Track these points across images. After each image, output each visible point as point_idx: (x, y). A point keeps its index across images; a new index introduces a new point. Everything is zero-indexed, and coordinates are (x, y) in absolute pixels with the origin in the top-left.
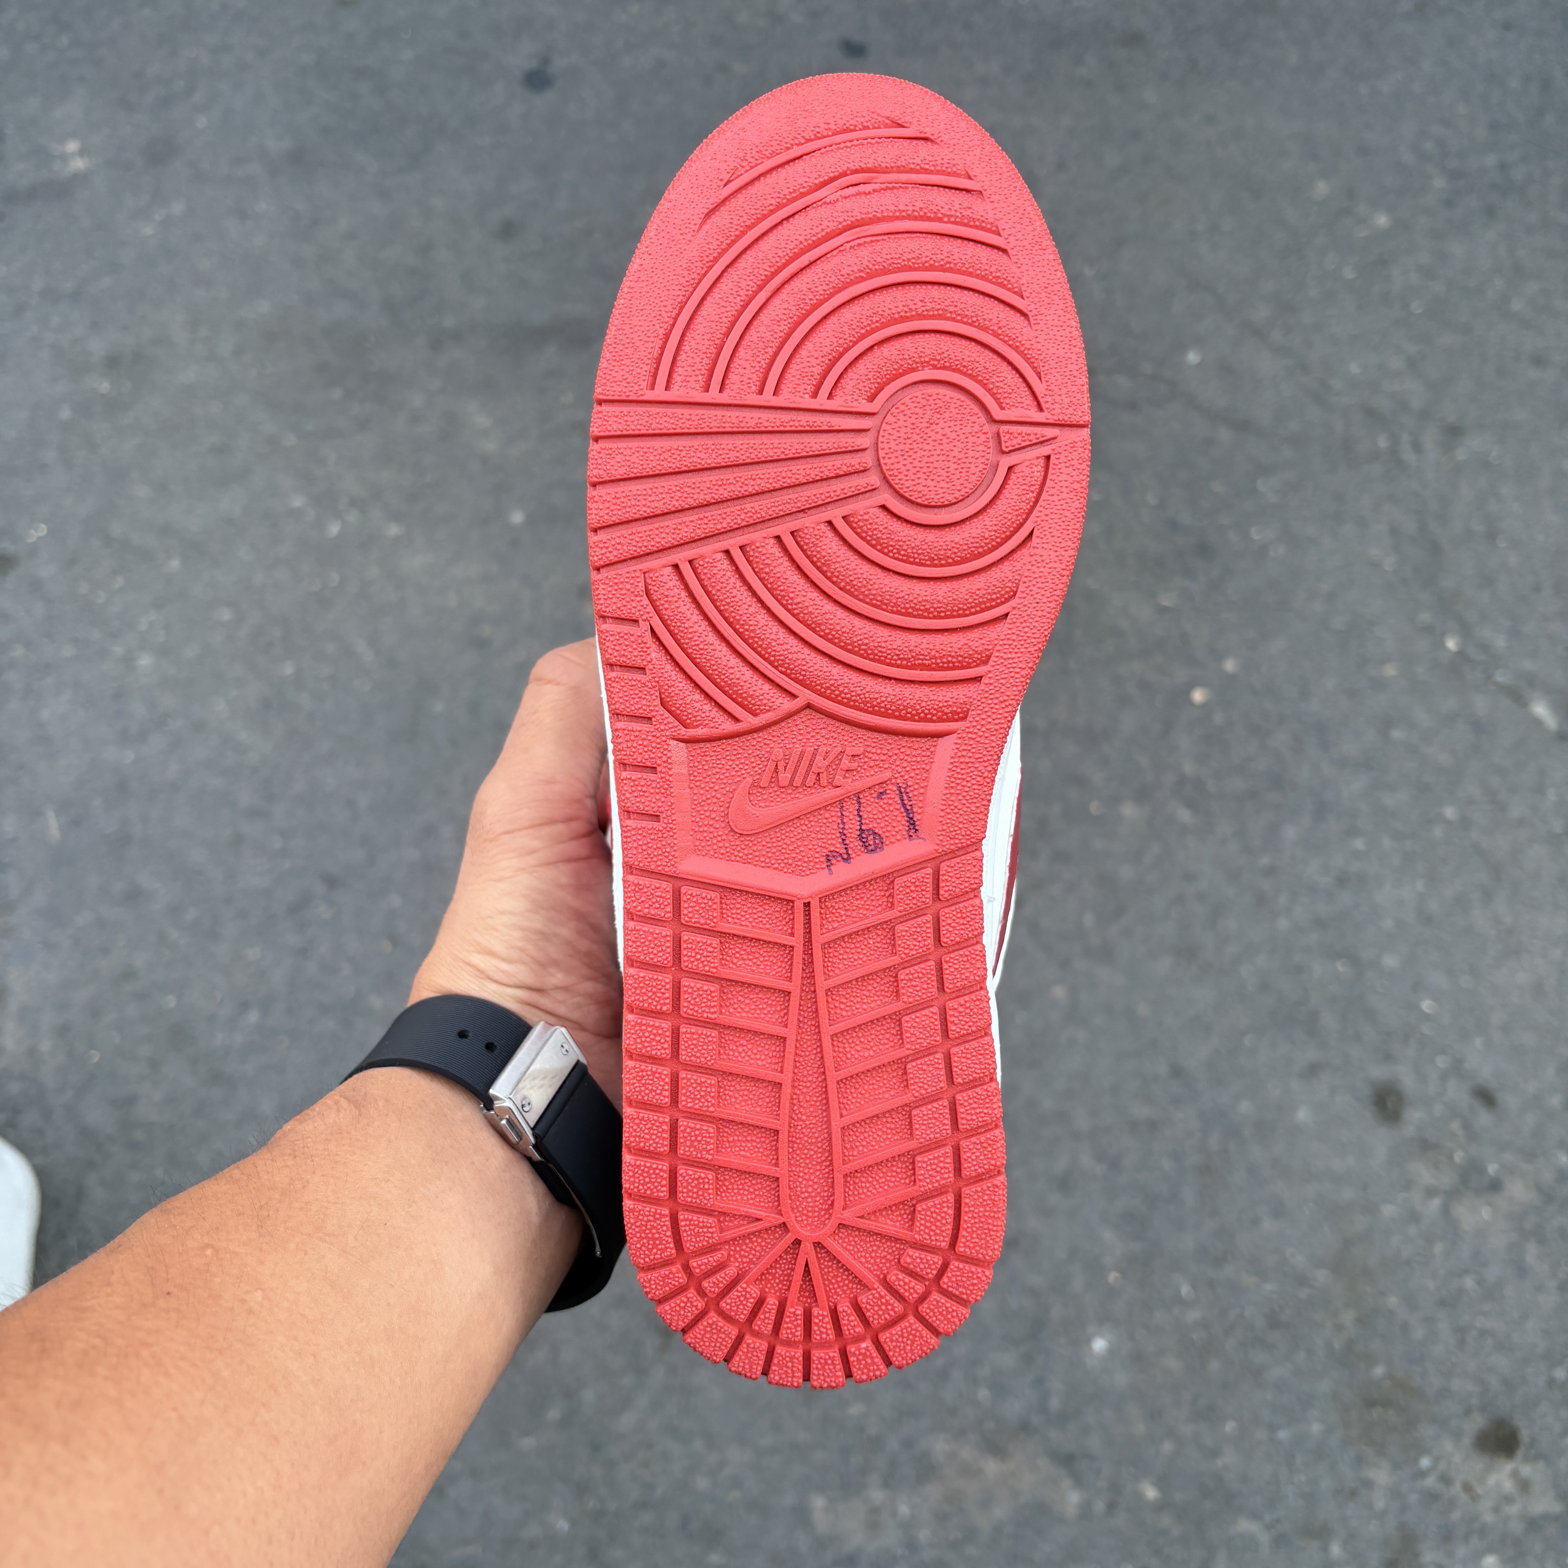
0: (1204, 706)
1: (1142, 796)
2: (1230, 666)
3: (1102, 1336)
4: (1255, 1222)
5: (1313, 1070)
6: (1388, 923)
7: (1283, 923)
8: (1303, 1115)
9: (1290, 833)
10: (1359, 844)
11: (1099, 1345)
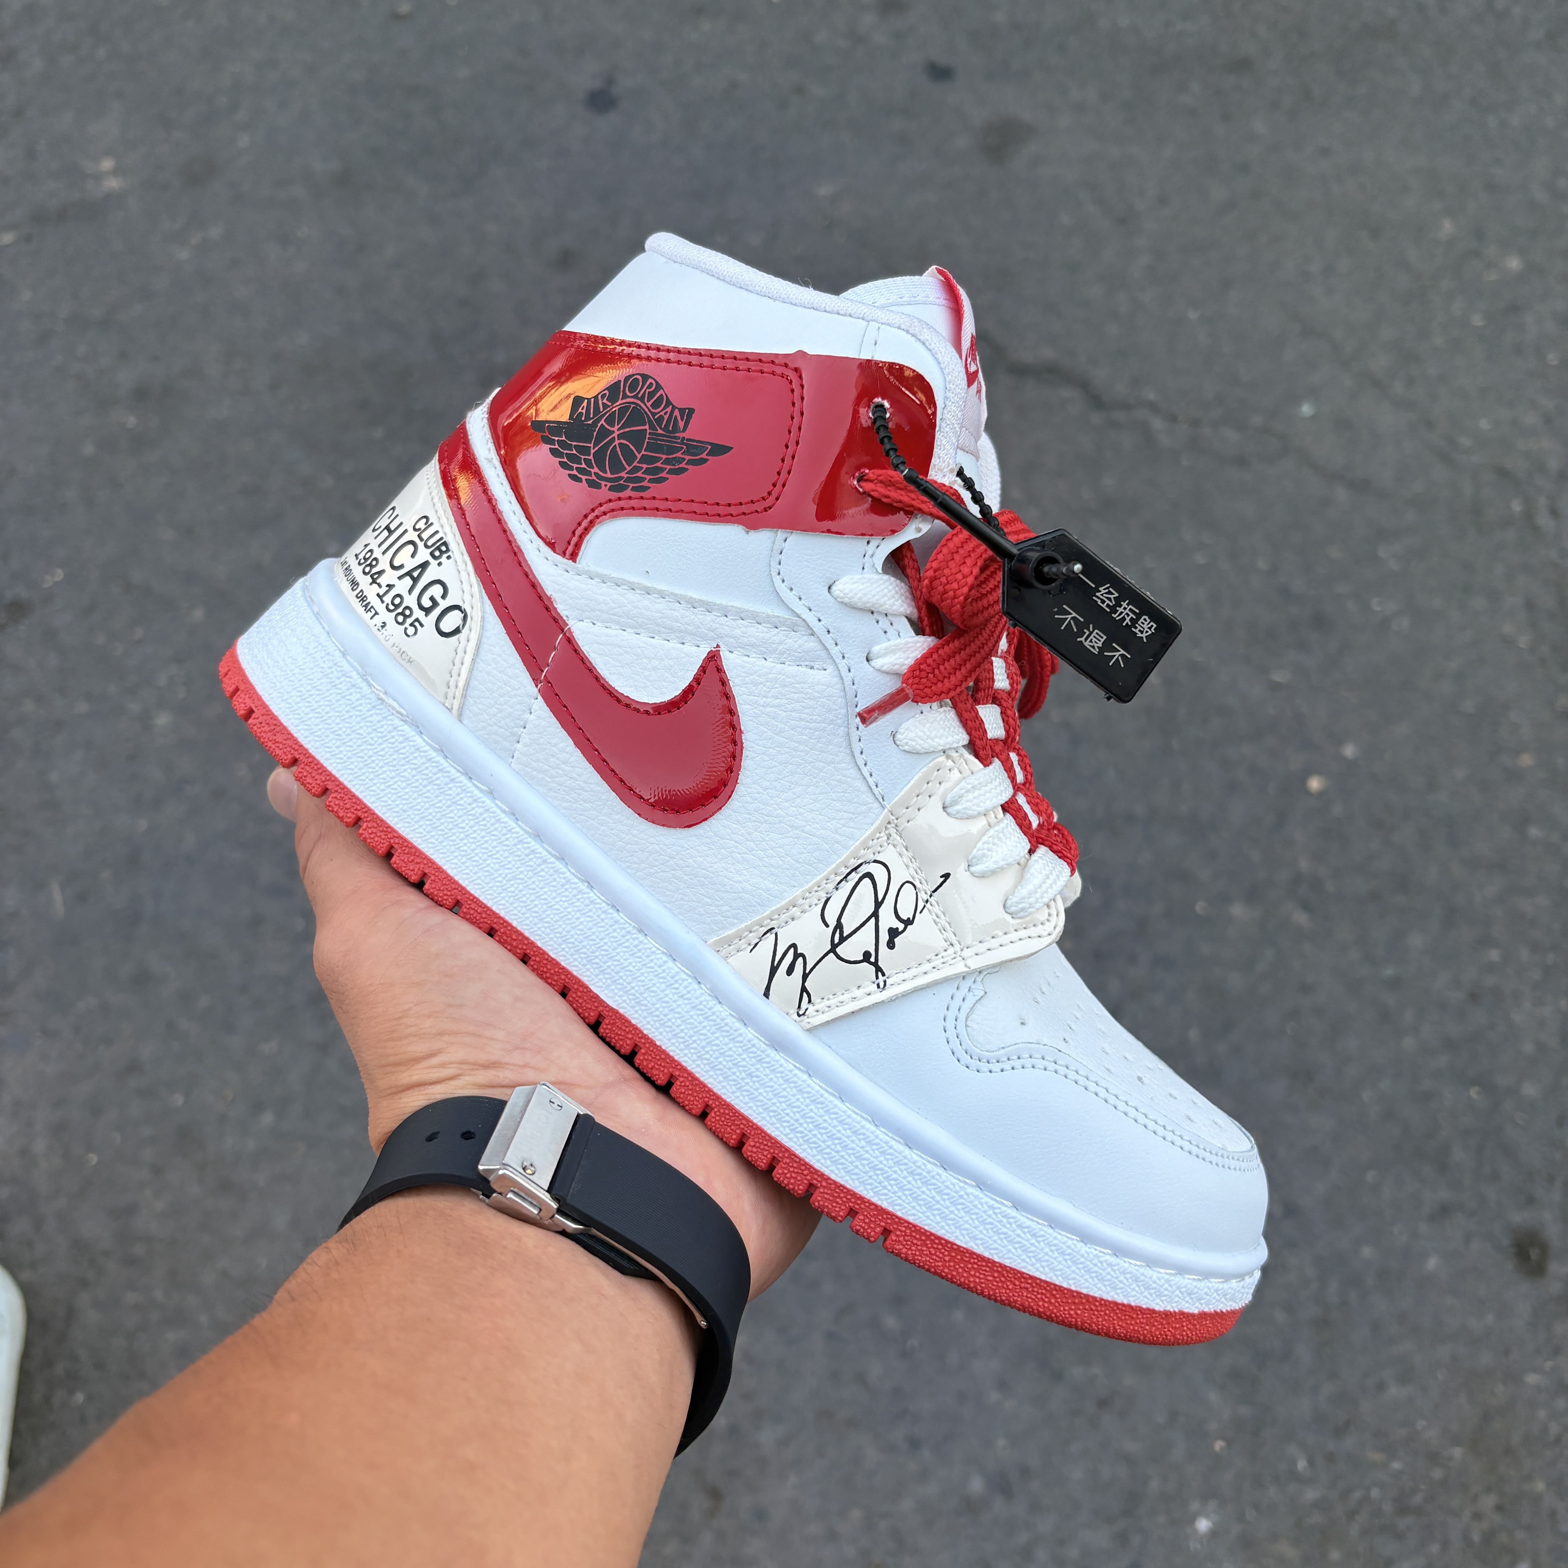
0: (1321, 794)
1: (1252, 896)
2: (1349, 751)
3: (1207, 1517)
4: (1381, 1387)
5: (1444, 1211)
6: (1528, 1048)
7: (1409, 1043)
8: (1432, 1263)
9: (1416, 940)
10: (1494, 955)
11: (1203, 1525)
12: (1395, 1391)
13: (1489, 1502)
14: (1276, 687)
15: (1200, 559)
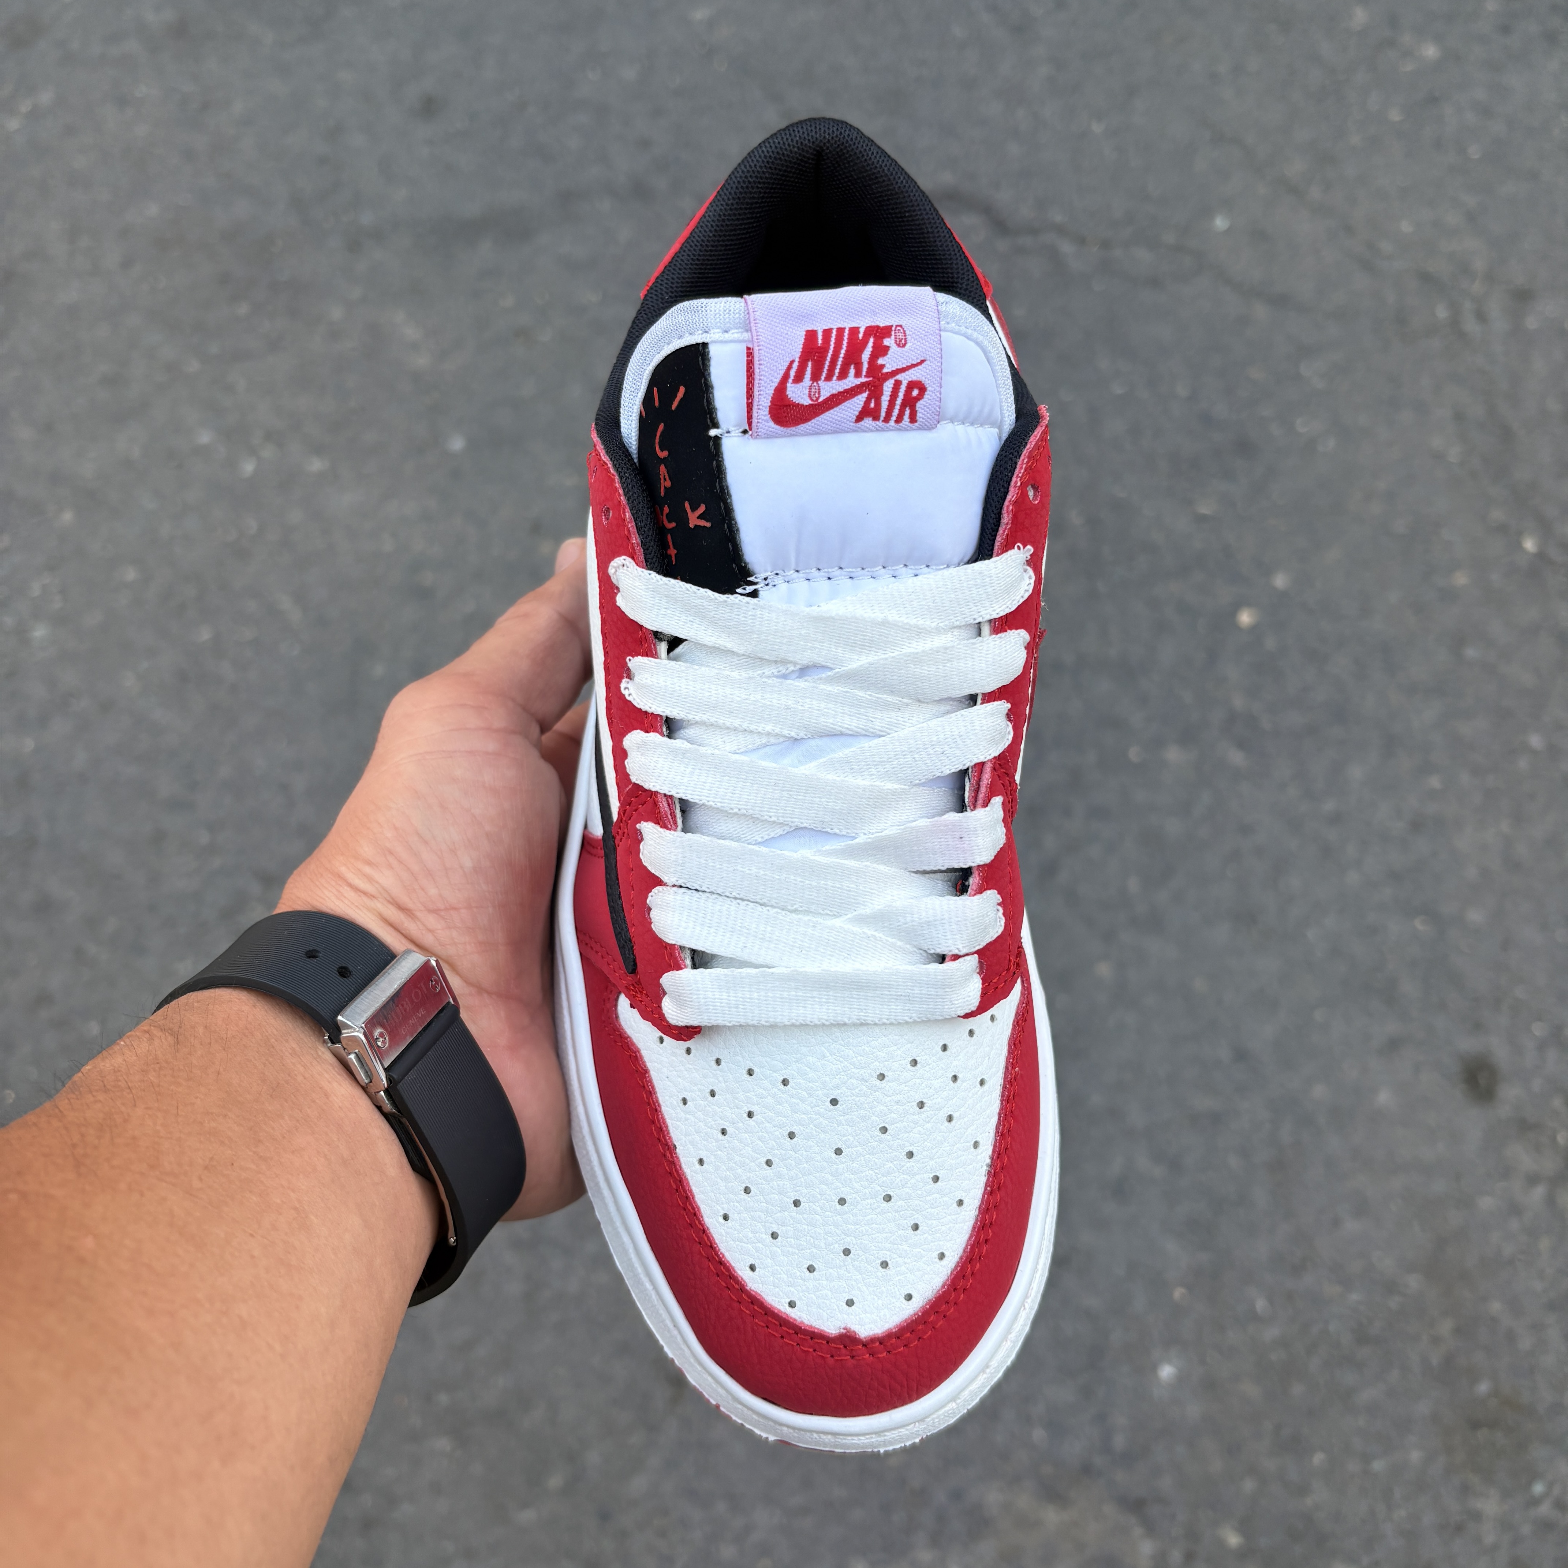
0: (1254, 628)
1: (1187, 737)
2: (1280, 581)
3: (1169, 1361)
4: (1336, 1223)
5: (1393, 1045)
6: (1471, 872)
8: (1384, 1097)
10: (1435, 782)
11: (1167, 1372)
12: (1351, 1226)
13: (1446, 1327)
14: (1201, 519)
15: (1118, 390)
